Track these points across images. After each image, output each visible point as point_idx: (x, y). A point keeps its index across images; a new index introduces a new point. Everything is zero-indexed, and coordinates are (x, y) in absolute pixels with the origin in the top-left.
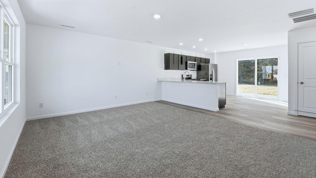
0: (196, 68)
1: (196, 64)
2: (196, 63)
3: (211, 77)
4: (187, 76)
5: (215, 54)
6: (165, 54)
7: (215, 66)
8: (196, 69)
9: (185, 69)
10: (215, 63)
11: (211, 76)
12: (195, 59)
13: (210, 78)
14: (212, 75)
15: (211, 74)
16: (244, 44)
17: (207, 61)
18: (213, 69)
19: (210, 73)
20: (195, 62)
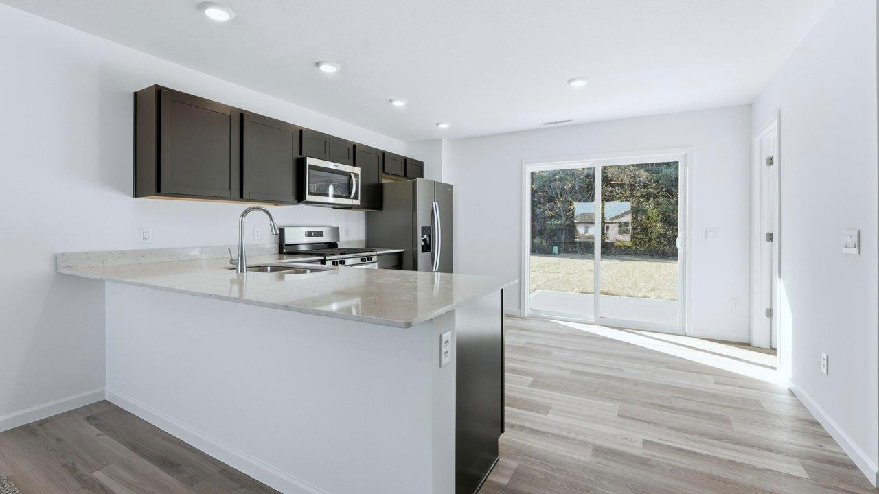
0: (356, 197)
1: (356, 175)
2: (357, 170)
3: (425, 240)
4: (309, 234)
5: (444, 143)
6: (135, 94)
7: (445, 193)
8: (357, 202)
9: (291, 197)
10: (445, 180)
11: (425, 236)
12: (352, 153)
13: (420, 243)
14: (429, 231)
15: (428, 225)
16: (570, 81)
17: (411, 169)
18: (436, 205)
19: (421, 221)
20: (354, 165)
